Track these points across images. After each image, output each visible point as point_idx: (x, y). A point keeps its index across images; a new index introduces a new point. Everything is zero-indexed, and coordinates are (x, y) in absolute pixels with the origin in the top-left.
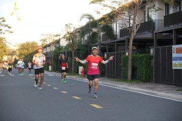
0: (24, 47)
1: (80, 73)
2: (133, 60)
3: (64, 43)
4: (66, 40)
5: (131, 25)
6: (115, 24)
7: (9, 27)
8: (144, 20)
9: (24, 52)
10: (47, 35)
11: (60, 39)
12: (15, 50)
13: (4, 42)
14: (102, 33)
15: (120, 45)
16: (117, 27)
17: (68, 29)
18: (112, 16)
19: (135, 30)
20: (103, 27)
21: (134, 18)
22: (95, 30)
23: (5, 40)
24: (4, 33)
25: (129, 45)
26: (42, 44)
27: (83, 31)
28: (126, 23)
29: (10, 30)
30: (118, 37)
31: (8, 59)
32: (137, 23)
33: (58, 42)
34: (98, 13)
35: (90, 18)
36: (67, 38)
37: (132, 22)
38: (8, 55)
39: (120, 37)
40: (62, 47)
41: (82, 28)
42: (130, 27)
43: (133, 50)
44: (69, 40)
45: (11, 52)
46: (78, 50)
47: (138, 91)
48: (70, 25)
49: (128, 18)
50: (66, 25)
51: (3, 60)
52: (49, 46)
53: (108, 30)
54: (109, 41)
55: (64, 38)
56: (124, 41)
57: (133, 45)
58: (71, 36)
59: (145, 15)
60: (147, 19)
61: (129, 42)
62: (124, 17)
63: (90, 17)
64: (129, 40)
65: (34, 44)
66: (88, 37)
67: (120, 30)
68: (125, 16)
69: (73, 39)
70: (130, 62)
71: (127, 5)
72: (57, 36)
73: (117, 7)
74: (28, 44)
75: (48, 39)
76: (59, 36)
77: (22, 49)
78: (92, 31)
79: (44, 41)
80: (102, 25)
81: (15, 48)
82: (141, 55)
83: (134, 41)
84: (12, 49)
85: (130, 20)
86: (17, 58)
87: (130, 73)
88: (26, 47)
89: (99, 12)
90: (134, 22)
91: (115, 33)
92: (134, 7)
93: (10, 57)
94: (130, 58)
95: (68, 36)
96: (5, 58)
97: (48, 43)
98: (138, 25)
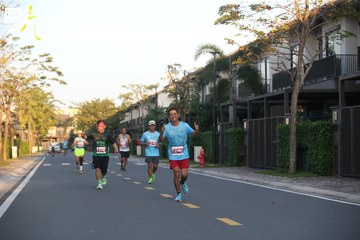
0: (87, 109)
1: (196, 160)
2: (299, 132)
3: (164, 102)
4: (169, 96)
5: (294, 66)
6: (263, 64)
7: (59, 73)
8: (320, 55)
9: (89, 119)
10: (133, 86)
11: (157, 95)
12: (71, 115)
13: (51, 100)
14: (238, 82)
15: (273, 104)
16: (266, 70)
17: (173, 75)
18: (258, 49)
19: (303, 76)
20: (240, 70)
21: (301, 51)
22: (224, 76)
23: (52, 98)
24: (48, 85)
25: (290, 104)
26: (123, 104)
27: (202, 77)
28: (285, 61)
29: (60, 78)
30: (270, 90)
31: (58, 133)
32: (306, 62)
33: (154, 99)
34: (231, 42)
35: (214, 53)
36: (170, 91)
37: (295, 58)
38: (59, 126)
39: (274, 89)
40: (162, 109)
41: (200, 73)
42: (292, 69)
43: (300, 114)
44: (175, 95)
45: (63, 119)
46: (193, 114)
47: (309, 193)
48: (177, 67)
49: (288, 51)
50: (169, 67)
51: (49, 135)
52: (136, 107)
53: (251, 76)
54: (252, 97)
55: (164, 91)
56: (281, 97)
57: (298, 104)
58: (179, 89)
59: (320, 45)
60: (324, 53)
61: (290, 98)
62: (281, 50)
63: (216, 51)
64: (290, 94)
65: (107, 103)
66: (211, 90)
67: (274, 76)
68: (283, 48)
69: (182, 94)
70: (293, 137)
71: (287, 28)
72: (151, 88)
73: (266, 30)
74: (95, 104)
75: (134, 95)
76: (156, 87)
77: (84, 113)
78: (218, 76)
79: (127, 97)
80: (238, 67)
81: (71, 113)
82: (314, 123)
83: (301, 96)
84: (66, 113)
85: (292, 55)
86: (75, 132)
87: (293, 159)
88: (93, 111)
89: (233, 40)
90: (300, 60)
91: (264, 82)
92: (300, 31)
93: (62, 129)
94: (293, 130)
95: (172, 87)
96: (53, 132)
97: (135, 102)
98: (308, 65)
